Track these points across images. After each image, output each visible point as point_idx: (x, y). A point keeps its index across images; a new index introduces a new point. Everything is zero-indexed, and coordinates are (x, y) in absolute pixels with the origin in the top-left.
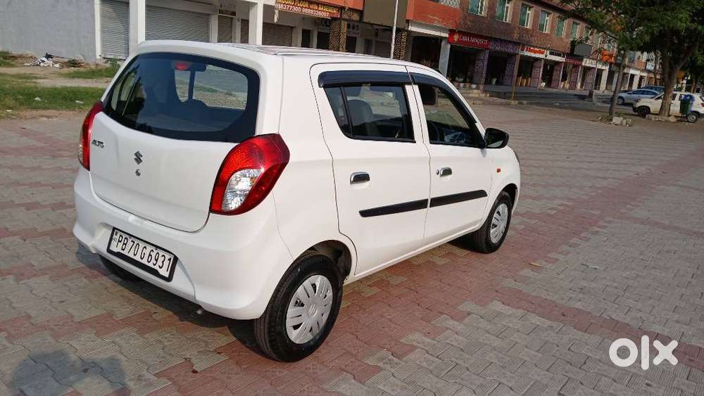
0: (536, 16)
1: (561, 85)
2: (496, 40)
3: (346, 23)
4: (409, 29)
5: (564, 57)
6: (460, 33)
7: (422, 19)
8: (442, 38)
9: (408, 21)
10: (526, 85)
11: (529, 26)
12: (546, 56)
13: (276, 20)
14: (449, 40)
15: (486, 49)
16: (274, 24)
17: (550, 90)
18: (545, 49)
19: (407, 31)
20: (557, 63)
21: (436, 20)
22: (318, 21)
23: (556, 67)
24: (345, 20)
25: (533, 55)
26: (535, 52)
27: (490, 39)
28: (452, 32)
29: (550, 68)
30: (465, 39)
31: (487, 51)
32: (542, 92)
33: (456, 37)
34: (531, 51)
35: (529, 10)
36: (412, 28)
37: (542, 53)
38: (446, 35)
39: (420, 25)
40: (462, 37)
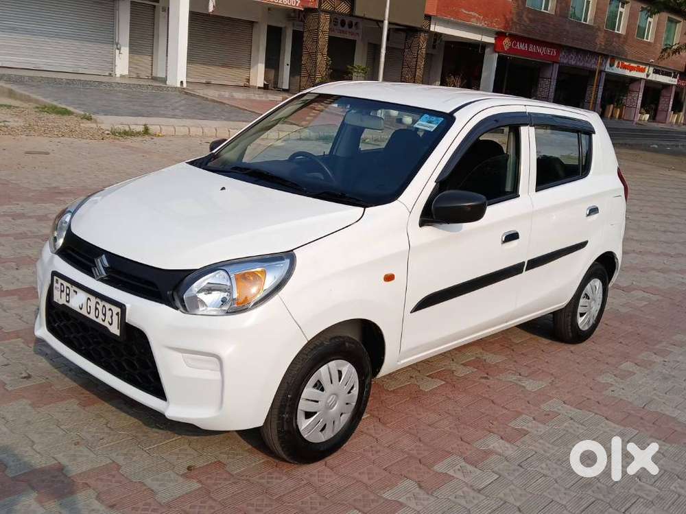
0: (632, 16)
1: (673, 118)
2: (570, 49)
3: (328, 16)
4: (432, 29)
5: (675, 77)
6: (514, 37)
7: (451, 14)
8: (484, 46)
9: (428, 17)
10: (620, 117)
11: (622, 31)
12: (648, 76)
13: (211, 9)
14: (495, 47)
15: (554, 62)
16: (208, 15)
17: (655, 125)
18: (646, 64)
19: (428, 32)
20: (666, 86)
21: (474, 17)
22: (293, 15)
23: (664, 92)
24: (326, 12)
25: (628, 73)
26: (632, 69)
27: (560, 48)
28: (500, 36)
29: (653, 94)
30: (521, 46)
31: (556, 66)
32: (643, 128)
33: (507, 43)
34: (625, 67)
35: (623, 7)
36: (436, 28)
37: (642, 70)
38: (491, 40)
39: (448, 23)
40: (515, 45)
